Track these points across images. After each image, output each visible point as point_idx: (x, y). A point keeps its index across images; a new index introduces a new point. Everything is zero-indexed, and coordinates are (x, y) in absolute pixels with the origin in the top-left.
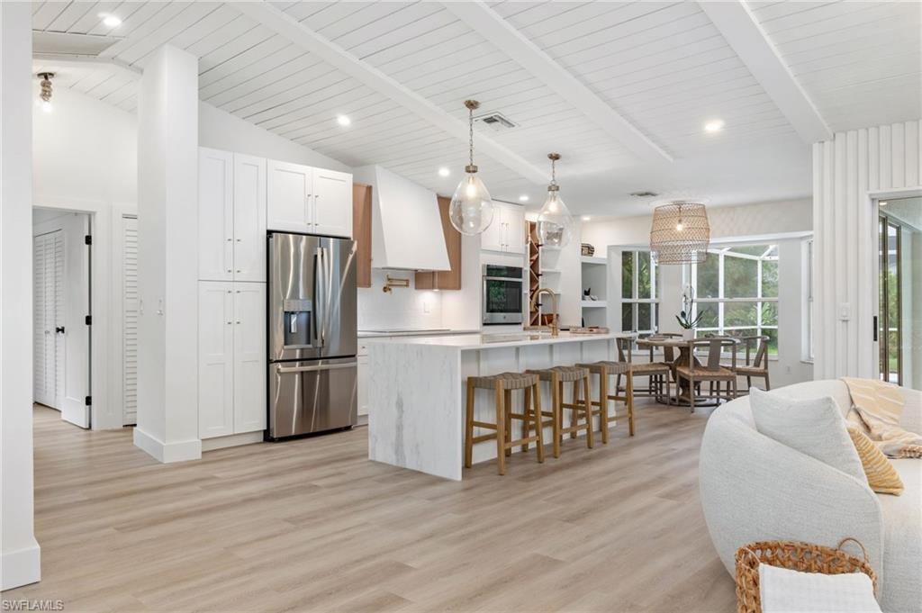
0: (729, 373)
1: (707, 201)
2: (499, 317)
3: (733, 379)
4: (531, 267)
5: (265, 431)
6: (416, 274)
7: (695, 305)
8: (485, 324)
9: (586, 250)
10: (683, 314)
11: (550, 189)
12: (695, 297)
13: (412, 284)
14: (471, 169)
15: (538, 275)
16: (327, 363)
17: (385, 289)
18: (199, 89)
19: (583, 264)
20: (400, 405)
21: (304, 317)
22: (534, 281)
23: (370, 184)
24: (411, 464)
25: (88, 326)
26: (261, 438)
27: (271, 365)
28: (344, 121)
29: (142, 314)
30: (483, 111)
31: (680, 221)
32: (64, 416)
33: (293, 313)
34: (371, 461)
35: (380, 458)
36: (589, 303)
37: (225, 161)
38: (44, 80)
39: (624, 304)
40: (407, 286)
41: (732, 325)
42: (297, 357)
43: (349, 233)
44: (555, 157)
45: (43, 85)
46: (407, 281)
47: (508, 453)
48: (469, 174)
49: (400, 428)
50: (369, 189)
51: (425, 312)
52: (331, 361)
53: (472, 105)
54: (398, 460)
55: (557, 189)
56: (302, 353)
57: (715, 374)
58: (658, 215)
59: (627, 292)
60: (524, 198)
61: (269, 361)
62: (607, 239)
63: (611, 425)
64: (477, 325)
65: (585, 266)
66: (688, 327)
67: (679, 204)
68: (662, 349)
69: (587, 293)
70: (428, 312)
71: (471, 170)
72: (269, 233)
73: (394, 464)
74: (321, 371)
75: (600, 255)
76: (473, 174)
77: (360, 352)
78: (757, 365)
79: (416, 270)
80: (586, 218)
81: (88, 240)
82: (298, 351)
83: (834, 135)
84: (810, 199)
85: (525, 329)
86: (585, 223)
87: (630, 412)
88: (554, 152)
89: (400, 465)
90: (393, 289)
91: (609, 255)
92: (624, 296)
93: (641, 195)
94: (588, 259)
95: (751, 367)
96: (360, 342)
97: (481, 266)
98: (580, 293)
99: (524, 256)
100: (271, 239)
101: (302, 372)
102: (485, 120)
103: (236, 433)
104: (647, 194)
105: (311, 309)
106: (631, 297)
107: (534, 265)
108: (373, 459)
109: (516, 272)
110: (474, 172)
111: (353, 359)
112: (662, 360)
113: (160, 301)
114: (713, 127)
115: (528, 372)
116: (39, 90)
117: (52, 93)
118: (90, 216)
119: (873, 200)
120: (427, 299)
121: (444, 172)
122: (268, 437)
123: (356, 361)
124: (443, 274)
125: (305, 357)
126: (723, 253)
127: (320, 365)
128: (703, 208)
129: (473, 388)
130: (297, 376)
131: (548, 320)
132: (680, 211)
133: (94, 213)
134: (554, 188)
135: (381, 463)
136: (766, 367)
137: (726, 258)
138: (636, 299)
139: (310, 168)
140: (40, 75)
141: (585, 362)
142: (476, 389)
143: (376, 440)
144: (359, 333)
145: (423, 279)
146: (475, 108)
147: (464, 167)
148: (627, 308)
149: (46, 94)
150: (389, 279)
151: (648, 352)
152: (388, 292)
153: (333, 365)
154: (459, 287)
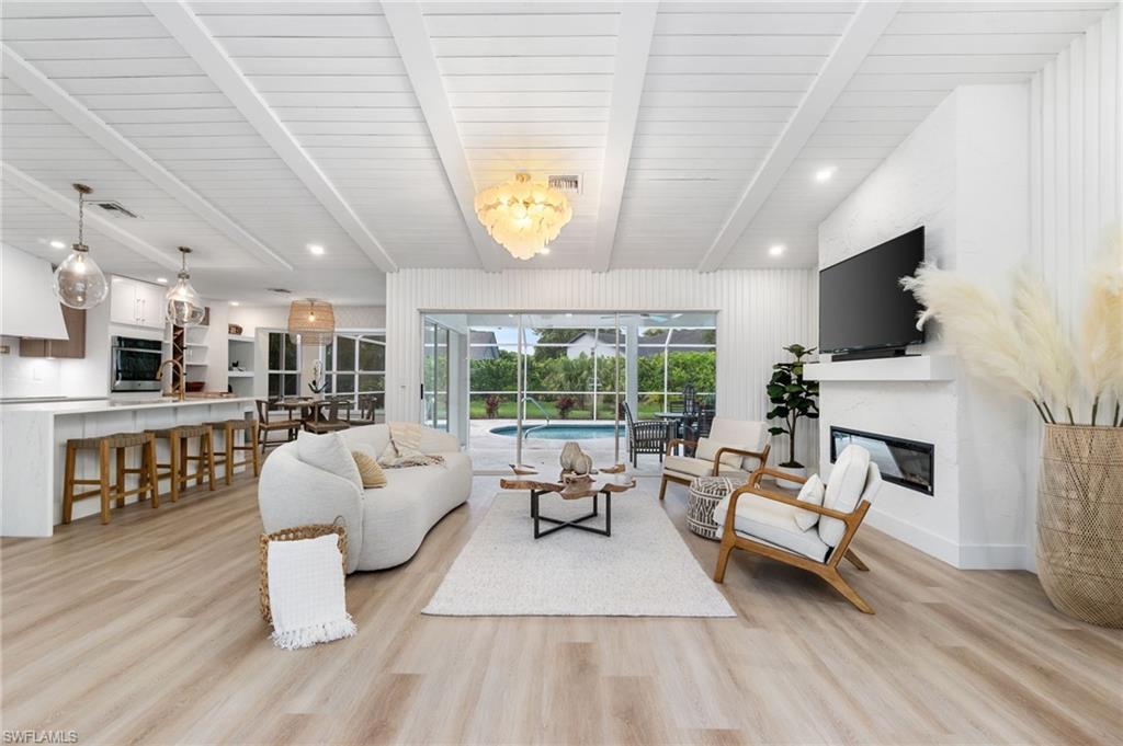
1: (332, 301)
4: (175, 341)
6: (20, 341)
8: (113, 391)
9: (233, 330)
10: (314, 383)
11: (180, 276)
12: (325, 371)
13: (15, 351)
15: (183, 348)
19: (230, 341)
22: (178, 352)
31: (312, 314)
36: (236, 373)
39: (270, 375)
41: (365, 390)
44: (185, 250)
46: (7, 347)
47: (120, 504)
48: (78, 253)
51: (34, 379)
53: (83, 189)
55: (188, 277)
58: (295, 307)
59: (274, 364)
60: (162, 280)
62: (256, 323)
63: (236, 470)
64: (102, 392)
66: (317, 392)
67: (312, 301)
68: (298, 411)
69: (235, 365)
70: (38, 380)
71: (80, 248)
75: (248, 334)
76: (82, 253)
78: (368, 418)
79: (21, 338)
80: (235, 304)
84: (384, 307)
85: (164, 395)
86: (232, 307)
87: (255, 458)
88: (185, 246)
91: (256, 335)
92: (271, 368)
93: (277, 291)
94: (235, 337)
95: (365, 419)
97: (110, 338)
98: (226, 364)
99: (166, 331)
102: (101, 205)
104: (281, 290)
106: (278, 369)
107: (178, 340)
109: (157, 345)
110: (84, 251)
112: (300, 417)
115: (146, 431)
119: (421, 313)
121: (58, 245)
126: (358, 339)
128: (330, 306)
129: (75, 449)
131: (196, 387)
132: (312, 306)
134: (184, 276)
137: (360, 342)
138: (282, 372)
141: (209, 421)
142: (78, 450)
145: (31, 347)
146: (87, 192)
147: (74, 245)
148: (273, 380)
151: (288, 412)
154: (82, 356)
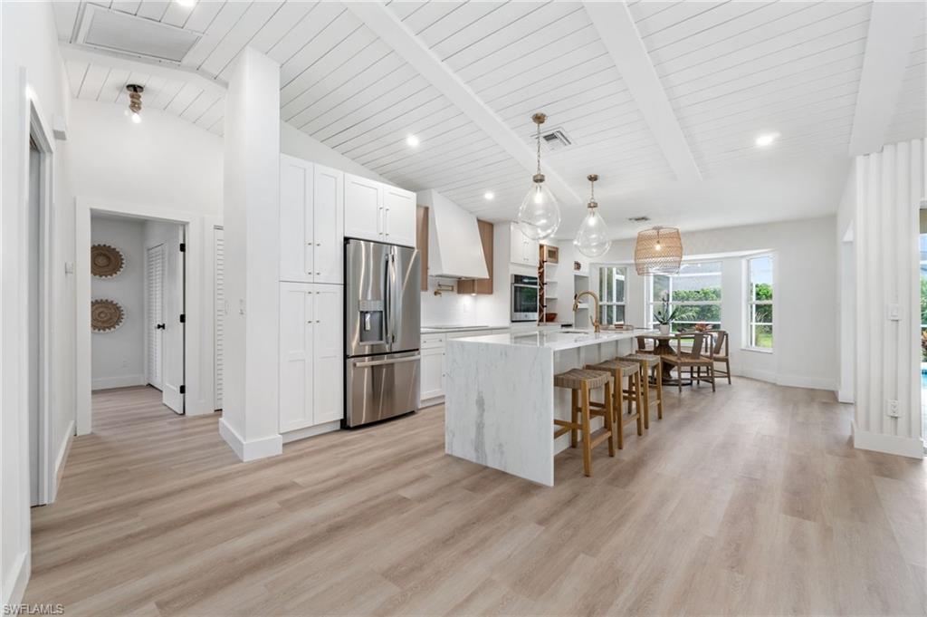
0: (707, 360)
2: (522, 315)
3: (711, 365)
4: (540, 277)
5: (341, 420)
6: (459, 282)
7: (652, 307)
8: (513, 321)
10: (660, 313)
11: (590, 206)
12: (652, 301)
13: (456, 289)
14: (539, 178)
15: (543, 284)
16: (393, 358)
17: (436, 293)
18: (281, 108)
19: (575, 276)
20: (481, 403)
21: (378, 315)
22: (541, 288)
23: (427, 205)
24: (493, 462)
25: (182, 324)
26: (338, 426)
27: (348, 360)
28: (413, 141)
29: (226, 313)
30: (547, 128)
31: (658, 242)
32: (165, 401)
33: (367, 312)
34: (449, 455)
35: (458, 453)
37: (305, 170)
38: (132, 92)
40: (452, 290)
42: (366, 353)
43: (413, 243)
44: (593, 179)
45: (132, 97)
46: (452, 287)
48: (536, 183)
49: (480, 427)
50: (427, 209)
51: (465, 312)
52: (396, 355)
53: (539, 119)
54: (478, 457)
55: (596, 206)
56: (372, 350)
57: (698, 361)
58: (641, 237)
61: (346, 357)
64: (507, 323)
65: (577, 278)
66: (665, 323)
67: (658, 229)
70: (467, 312)
72: (347, 240)
73: (474, 460)
74: (387, 365)
75: (585, 269)
76: (541, 184)
77: (423, 345)
79: (459, 279)
81: (183, 248)
82: (367, 347)
83: (883, 148)
88: (593, 173)
89: (480, 462)
90: (443, 293)
91: (590, 269)
93: (637, 220)
94: (578, 273)
96: (423, 337)
97: (510, 275)
98: (573, 298)
99: (535, 268)
100: (348, 245)
101: (372, 367)
102: (545, 137)
103: (316, 424)
104: (643, 218)
105: (382, 309)
107: (542, 276)
108: (450, 453)
109: (532, 280)
110: (542, 180)
111: (416, 352)
113: (241, 301)
114: (765, 140)
116: (129, 101)
117: (142, 106)
118: (184, 225)
120: (466, 301)
121: (489, 196)
122: (344, 425)
123: (419, 354)
124: (481, 281)
125: (375, 352)
127: (386, 360)
128: (678, 232)
130: (366, 370)
131: (551, 318)
132: (658, 234)
133: (188, 223)
134: (593, 205)
135: (460, 459)
136: (727, 354)
138: (605, 302)
139: (381, 184)
140: (128, 86)
143: (454, 435)
144: (422, 329)
145: (465, 285)
146: (542, 122)
147: (532, 178)
149: (135, 106)
150: (439, 285)
152: (438, 296)
153: (398, 359)
154: (491, 292)
